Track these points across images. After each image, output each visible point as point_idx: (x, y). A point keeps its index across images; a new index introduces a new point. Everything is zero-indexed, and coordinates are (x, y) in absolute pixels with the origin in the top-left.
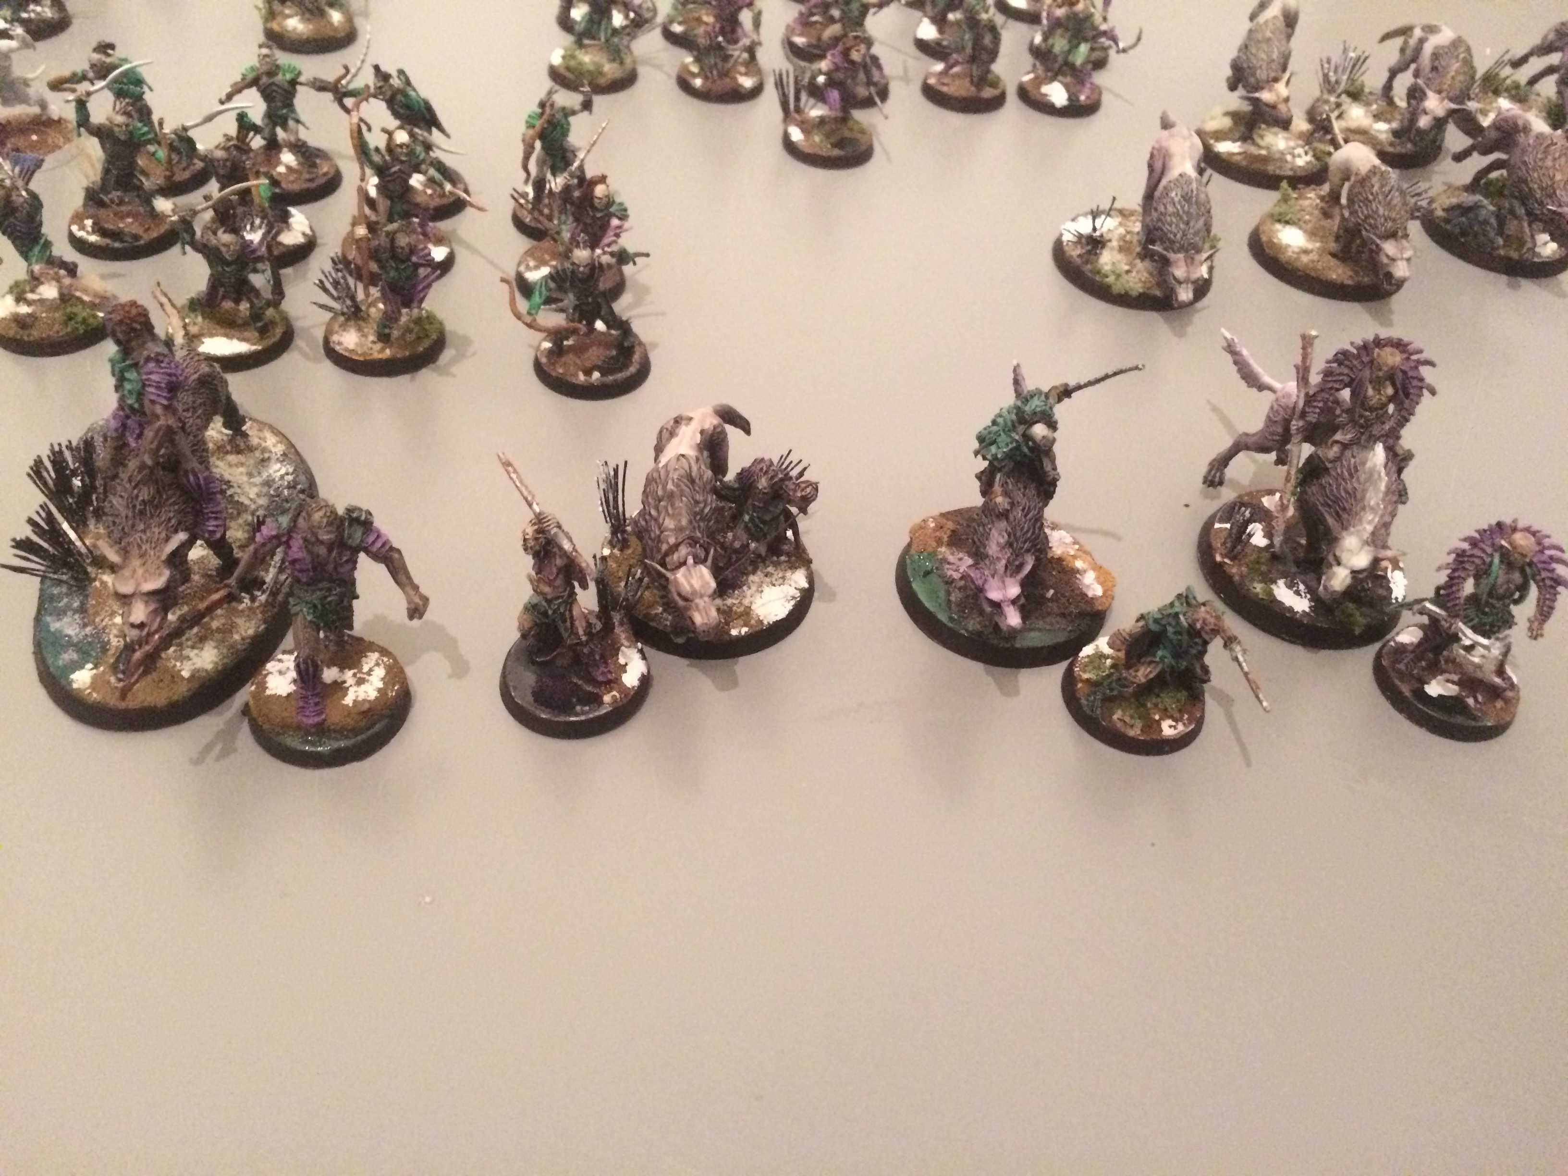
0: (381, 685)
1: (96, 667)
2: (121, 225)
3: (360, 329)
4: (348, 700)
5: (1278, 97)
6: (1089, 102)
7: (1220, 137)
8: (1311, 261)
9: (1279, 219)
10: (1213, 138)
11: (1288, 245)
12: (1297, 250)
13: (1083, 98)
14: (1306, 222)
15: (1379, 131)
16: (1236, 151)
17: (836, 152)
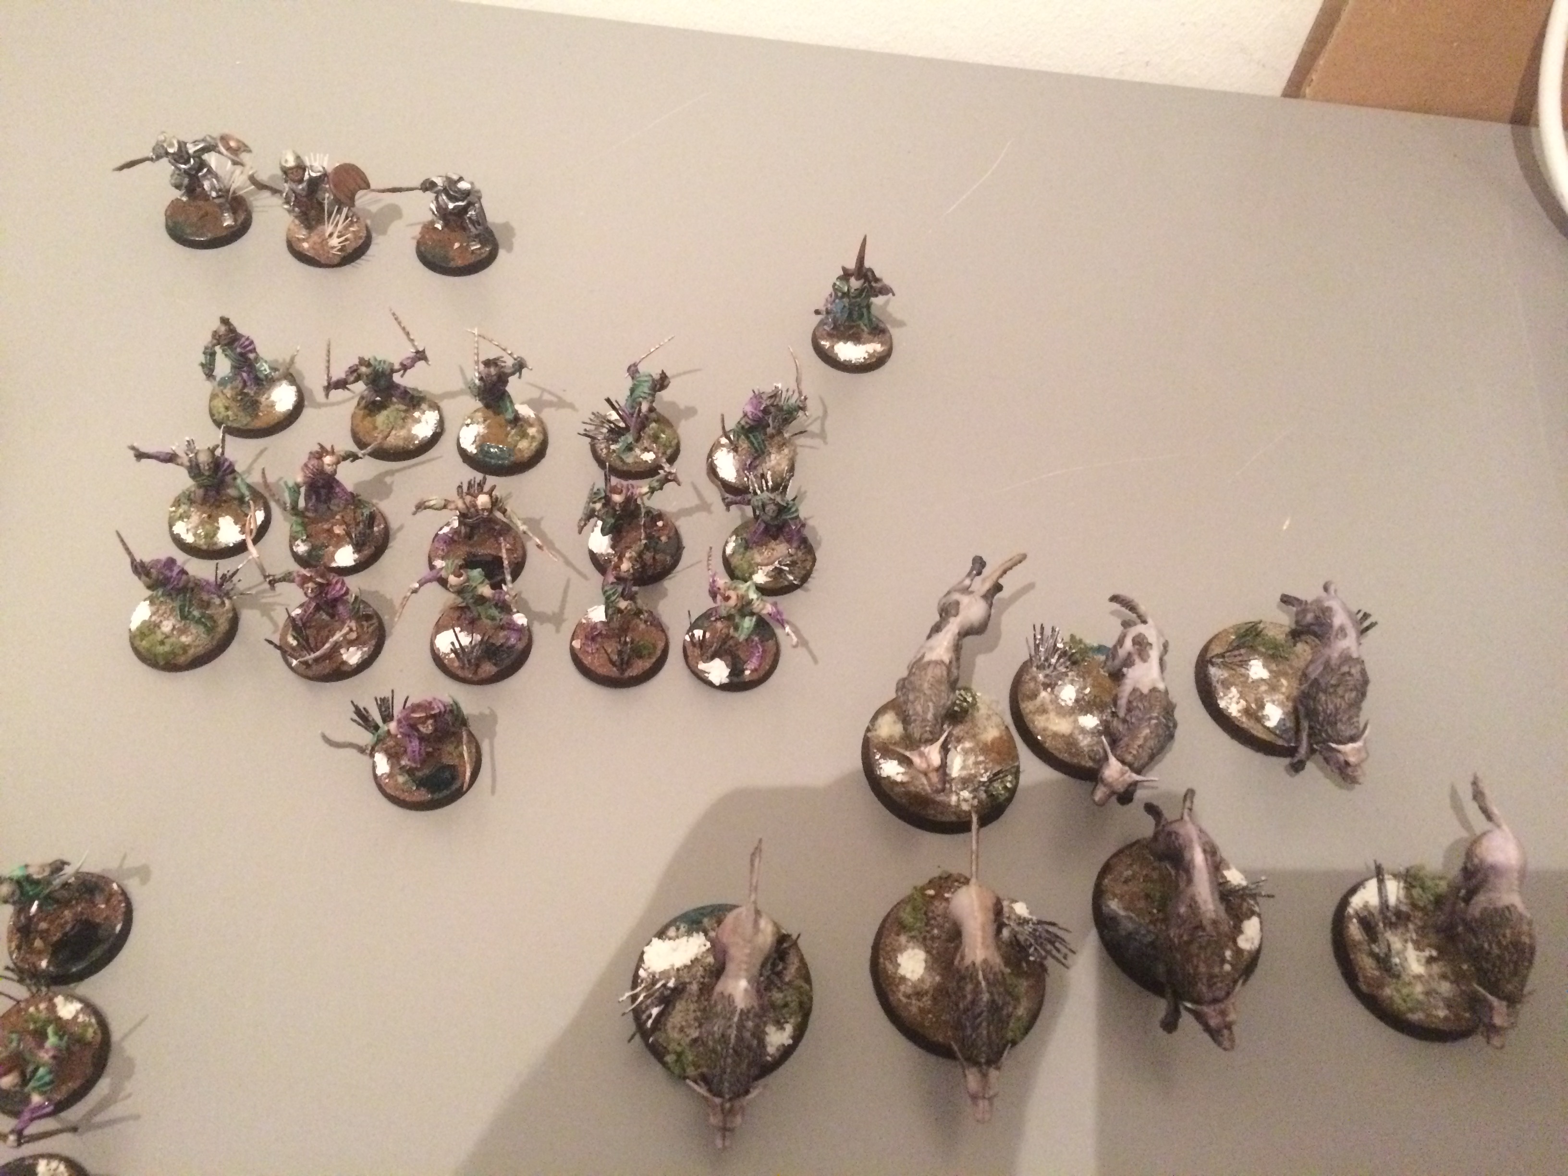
5: (929, 766)
6: (755, 677)
7: (888, 752)
8: (921, 1010)
9: (902, 927)
10: (879, 750)
11: (903, 979)
12: (909, 991)
13: (747, 672)
14: (933, 938)
15: (1083, 731)
16: (899, 778)
17: (424, 795)
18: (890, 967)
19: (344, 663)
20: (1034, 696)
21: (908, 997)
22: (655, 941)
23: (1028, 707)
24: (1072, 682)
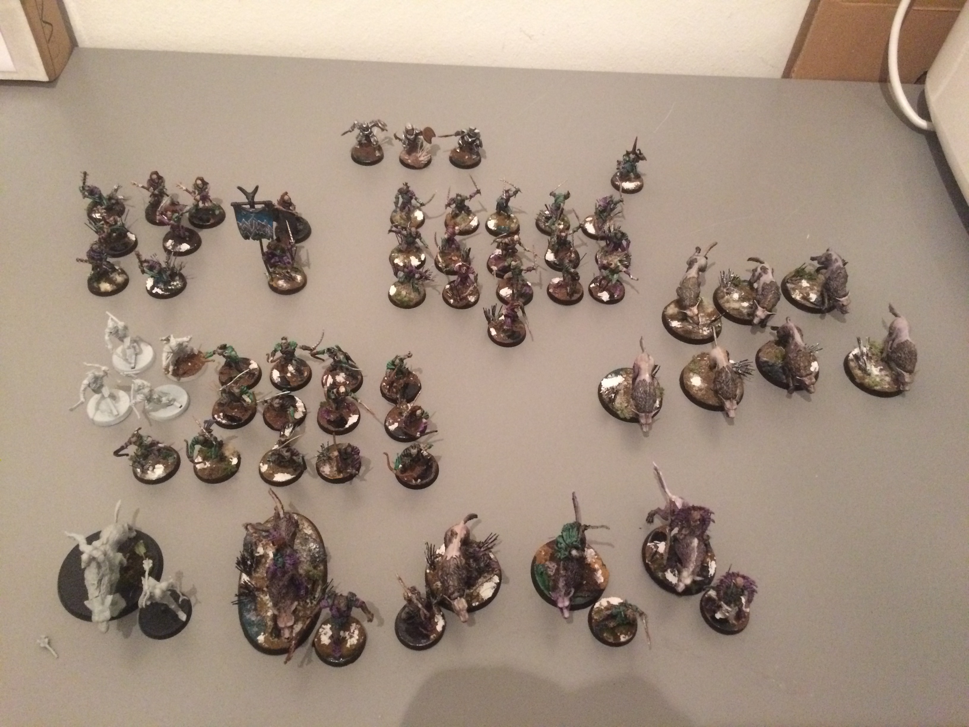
0: (357, 637)
1: (265, 634)
2: (233, 414)
3: (330, 464)
4: (348, 645)
5: (694, 314)
6: (619, 298)
7: (673, 318)
8: (702, 395)
9: (692, 371)
10: (670, 318)
11: (694, 386)
12: (697, 389)
13: (616, 296)
14: (702, 373)
15: (744, 307)
16: (679, 326)
17: (510, 341)
18: (689, 383)
19: (470, 301)
20: (723, 297)
21: (697, 391)
22: (604, 379)
23: (721, 301)
24: (736, 292)
